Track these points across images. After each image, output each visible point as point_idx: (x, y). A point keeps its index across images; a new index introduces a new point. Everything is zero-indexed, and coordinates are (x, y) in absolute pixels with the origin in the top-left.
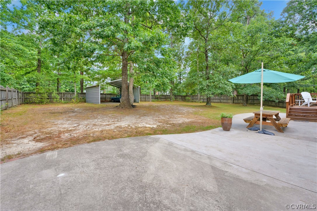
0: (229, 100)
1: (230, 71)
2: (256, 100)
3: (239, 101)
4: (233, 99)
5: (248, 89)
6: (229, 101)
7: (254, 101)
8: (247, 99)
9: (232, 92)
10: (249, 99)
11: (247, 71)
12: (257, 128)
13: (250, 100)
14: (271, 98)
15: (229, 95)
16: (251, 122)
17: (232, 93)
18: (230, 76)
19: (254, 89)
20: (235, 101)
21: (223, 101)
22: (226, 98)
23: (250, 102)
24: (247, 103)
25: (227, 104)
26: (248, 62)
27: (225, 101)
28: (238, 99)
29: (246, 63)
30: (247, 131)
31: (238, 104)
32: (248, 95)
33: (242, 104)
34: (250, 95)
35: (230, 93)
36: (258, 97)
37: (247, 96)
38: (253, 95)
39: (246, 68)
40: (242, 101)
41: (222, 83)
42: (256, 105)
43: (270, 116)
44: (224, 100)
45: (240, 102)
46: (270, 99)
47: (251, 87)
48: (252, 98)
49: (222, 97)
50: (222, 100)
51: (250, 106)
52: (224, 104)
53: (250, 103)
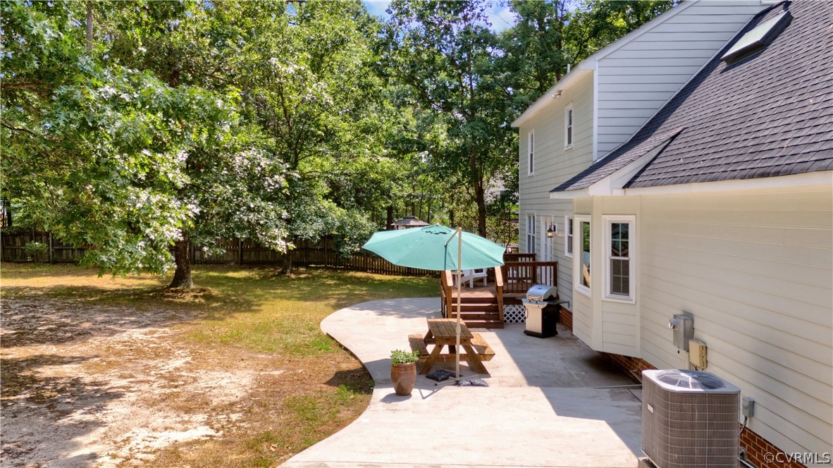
4: (239, 249)
6: (228, 257)
12: (447, 373)
16: (428, 358)
28: (258, 250)
50: (198, 253)
52: (209, 267)
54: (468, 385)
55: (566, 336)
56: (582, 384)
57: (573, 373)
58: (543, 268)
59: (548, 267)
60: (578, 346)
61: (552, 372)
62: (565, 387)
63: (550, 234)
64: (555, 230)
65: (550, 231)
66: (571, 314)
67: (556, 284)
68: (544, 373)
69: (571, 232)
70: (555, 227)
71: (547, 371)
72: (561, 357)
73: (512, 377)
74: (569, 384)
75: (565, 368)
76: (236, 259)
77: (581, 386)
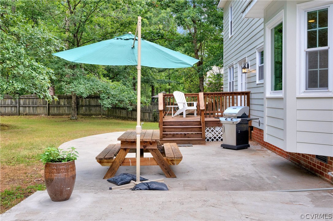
0: (38, 108)
1: (44, 38)
2: (95, 106)
3: (61, 111)
4: (47, 106)
5: (81, 84)
6: (40, 110)
7: (91, 108)
8: (77, 104)
9: (48, 88)
10: (80, 104)
11: (78, 43)
12: (129, 176)
13: (82, 106)
14: (121, 101)
15: (42, 97)
16: (113, 163)
17: (48, 91)
18: (43, 49)
19: (91, 83)
20: (53, 111)
21: (24, 111)
22: (33, 103)
23: (83, 110)
24: (77, 114)
25: (34, 118)
26: (80, 24)
27: (29, 110)
28: (58, 106)
29: (75, 25)
30: (111, 189)
31: (58, 117)
32: (81, 97)
33: (67, 116)
34: (85, 96)
35: (45, 91)
36: (99, 101)
37: (79, 98)
38: (90, 97)
39: (74, 36)
40: (66, 110)
41: (25, 66)
42: (94, 118)
43: (151, 144)
44: (27, 108)
45: (64, 112)
46: (119, 104)
47: (86, 79)
48: (88, 104)
49: (22, 102)
50: (21, 109)
51: (83, 119)
52: (27, 116)
53: (83, 113)
54: (146, 189)
55: (257, 148)
56: (275, 187)
57: (264, 176)
58: (239, 97)
59: (243, 96)
60: (267, 155)
61: (243, 176)
62: (255, 190)
63: (244, 71)
64: (248, 68)
65: (244, 68)
66: (261, 131)
67: (249, 104)
68: (235, 176)
69: (262, 61)
70: (248, 65)
71: (237, 174)
72: (252, 163)
73: (200, 180)
74: (260, 187)
75: (256, 172)
76: (45, 112)
77: (273, 189)
